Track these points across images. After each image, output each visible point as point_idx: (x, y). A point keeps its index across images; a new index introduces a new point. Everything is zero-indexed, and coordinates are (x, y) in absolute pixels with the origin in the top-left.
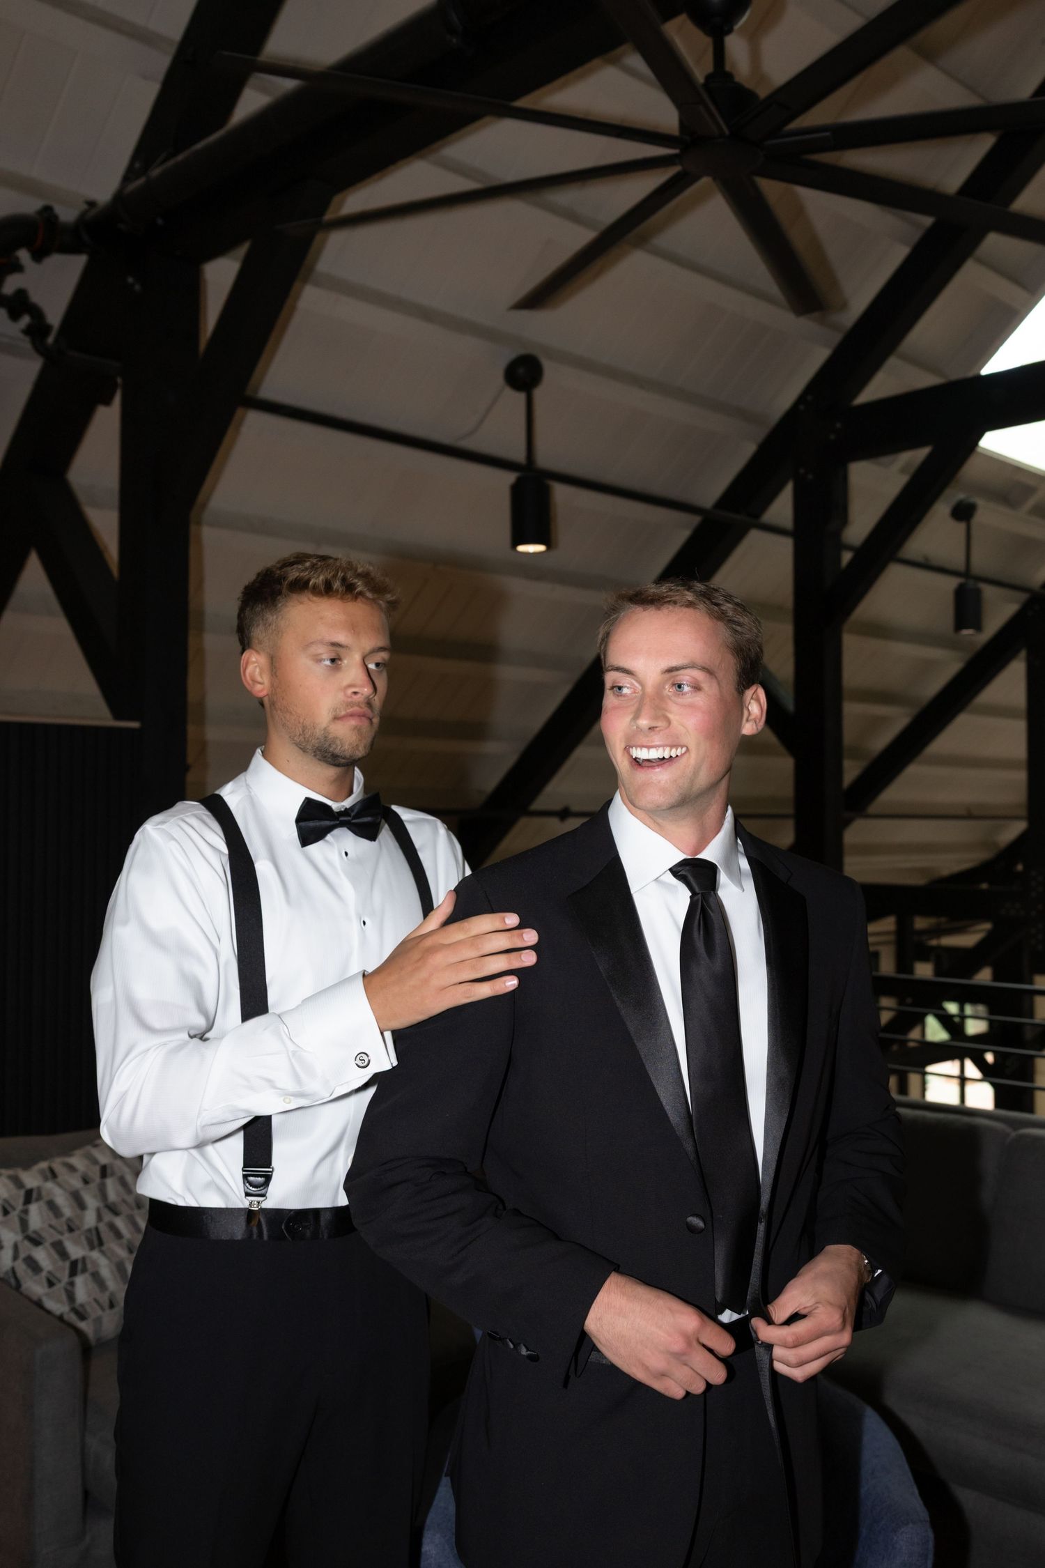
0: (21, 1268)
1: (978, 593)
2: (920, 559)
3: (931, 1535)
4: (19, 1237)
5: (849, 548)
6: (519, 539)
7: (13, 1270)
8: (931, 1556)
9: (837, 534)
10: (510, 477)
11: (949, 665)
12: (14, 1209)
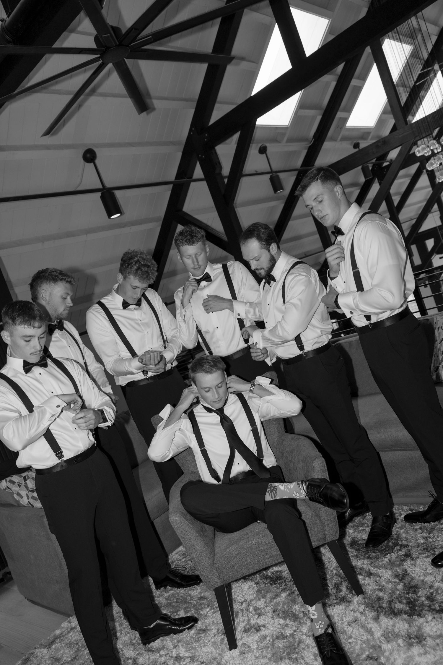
0: (31, 501)
1: (278, 176)
2: (254, 172)
3: (323, 459)
4: (27, 492)
5: (226, 177)
6: (110, 215)
7: (29, 502)
8: (326, 466)
9: (220, 174)
10: (99, 194)
11: (280, 206)
12: (22, 484)
